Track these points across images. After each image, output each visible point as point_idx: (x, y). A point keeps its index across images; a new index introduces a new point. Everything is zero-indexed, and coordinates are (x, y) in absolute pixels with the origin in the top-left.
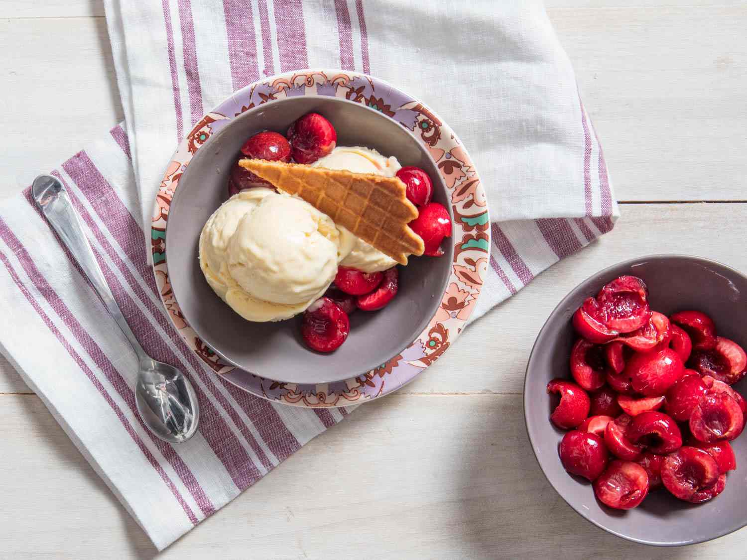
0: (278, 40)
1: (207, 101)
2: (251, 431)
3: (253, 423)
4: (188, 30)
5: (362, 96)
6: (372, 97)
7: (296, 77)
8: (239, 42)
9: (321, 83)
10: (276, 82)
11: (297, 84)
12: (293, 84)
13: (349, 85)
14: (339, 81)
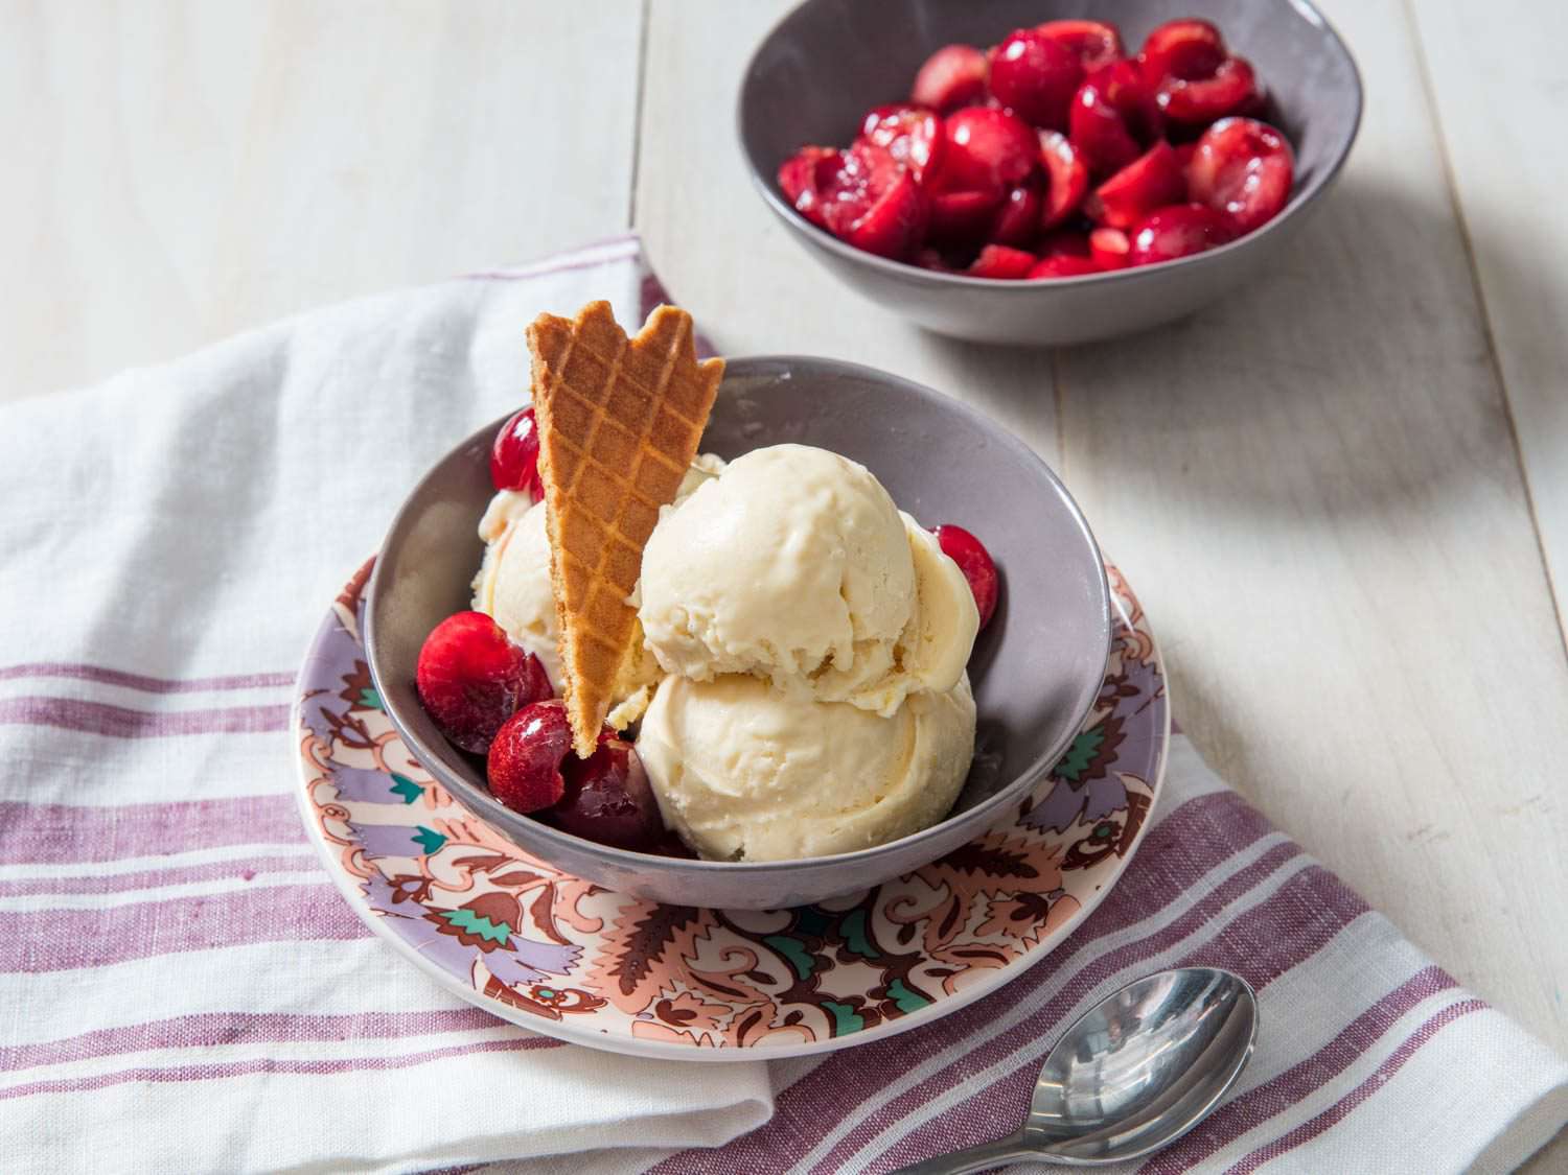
0: (168, 854)
1: (312, 1003)
2: (1206, 894)
3: (1186, 889)
4: (107, 1041)
5: (346, 716)
6: (344, 695)
7: (329, 834)
8: (157, 933)
9: (334, 791)
10: (354, 872)
11: (348, 834)
12: (351, 843)
13: (324, 738)
14: (319, 756)
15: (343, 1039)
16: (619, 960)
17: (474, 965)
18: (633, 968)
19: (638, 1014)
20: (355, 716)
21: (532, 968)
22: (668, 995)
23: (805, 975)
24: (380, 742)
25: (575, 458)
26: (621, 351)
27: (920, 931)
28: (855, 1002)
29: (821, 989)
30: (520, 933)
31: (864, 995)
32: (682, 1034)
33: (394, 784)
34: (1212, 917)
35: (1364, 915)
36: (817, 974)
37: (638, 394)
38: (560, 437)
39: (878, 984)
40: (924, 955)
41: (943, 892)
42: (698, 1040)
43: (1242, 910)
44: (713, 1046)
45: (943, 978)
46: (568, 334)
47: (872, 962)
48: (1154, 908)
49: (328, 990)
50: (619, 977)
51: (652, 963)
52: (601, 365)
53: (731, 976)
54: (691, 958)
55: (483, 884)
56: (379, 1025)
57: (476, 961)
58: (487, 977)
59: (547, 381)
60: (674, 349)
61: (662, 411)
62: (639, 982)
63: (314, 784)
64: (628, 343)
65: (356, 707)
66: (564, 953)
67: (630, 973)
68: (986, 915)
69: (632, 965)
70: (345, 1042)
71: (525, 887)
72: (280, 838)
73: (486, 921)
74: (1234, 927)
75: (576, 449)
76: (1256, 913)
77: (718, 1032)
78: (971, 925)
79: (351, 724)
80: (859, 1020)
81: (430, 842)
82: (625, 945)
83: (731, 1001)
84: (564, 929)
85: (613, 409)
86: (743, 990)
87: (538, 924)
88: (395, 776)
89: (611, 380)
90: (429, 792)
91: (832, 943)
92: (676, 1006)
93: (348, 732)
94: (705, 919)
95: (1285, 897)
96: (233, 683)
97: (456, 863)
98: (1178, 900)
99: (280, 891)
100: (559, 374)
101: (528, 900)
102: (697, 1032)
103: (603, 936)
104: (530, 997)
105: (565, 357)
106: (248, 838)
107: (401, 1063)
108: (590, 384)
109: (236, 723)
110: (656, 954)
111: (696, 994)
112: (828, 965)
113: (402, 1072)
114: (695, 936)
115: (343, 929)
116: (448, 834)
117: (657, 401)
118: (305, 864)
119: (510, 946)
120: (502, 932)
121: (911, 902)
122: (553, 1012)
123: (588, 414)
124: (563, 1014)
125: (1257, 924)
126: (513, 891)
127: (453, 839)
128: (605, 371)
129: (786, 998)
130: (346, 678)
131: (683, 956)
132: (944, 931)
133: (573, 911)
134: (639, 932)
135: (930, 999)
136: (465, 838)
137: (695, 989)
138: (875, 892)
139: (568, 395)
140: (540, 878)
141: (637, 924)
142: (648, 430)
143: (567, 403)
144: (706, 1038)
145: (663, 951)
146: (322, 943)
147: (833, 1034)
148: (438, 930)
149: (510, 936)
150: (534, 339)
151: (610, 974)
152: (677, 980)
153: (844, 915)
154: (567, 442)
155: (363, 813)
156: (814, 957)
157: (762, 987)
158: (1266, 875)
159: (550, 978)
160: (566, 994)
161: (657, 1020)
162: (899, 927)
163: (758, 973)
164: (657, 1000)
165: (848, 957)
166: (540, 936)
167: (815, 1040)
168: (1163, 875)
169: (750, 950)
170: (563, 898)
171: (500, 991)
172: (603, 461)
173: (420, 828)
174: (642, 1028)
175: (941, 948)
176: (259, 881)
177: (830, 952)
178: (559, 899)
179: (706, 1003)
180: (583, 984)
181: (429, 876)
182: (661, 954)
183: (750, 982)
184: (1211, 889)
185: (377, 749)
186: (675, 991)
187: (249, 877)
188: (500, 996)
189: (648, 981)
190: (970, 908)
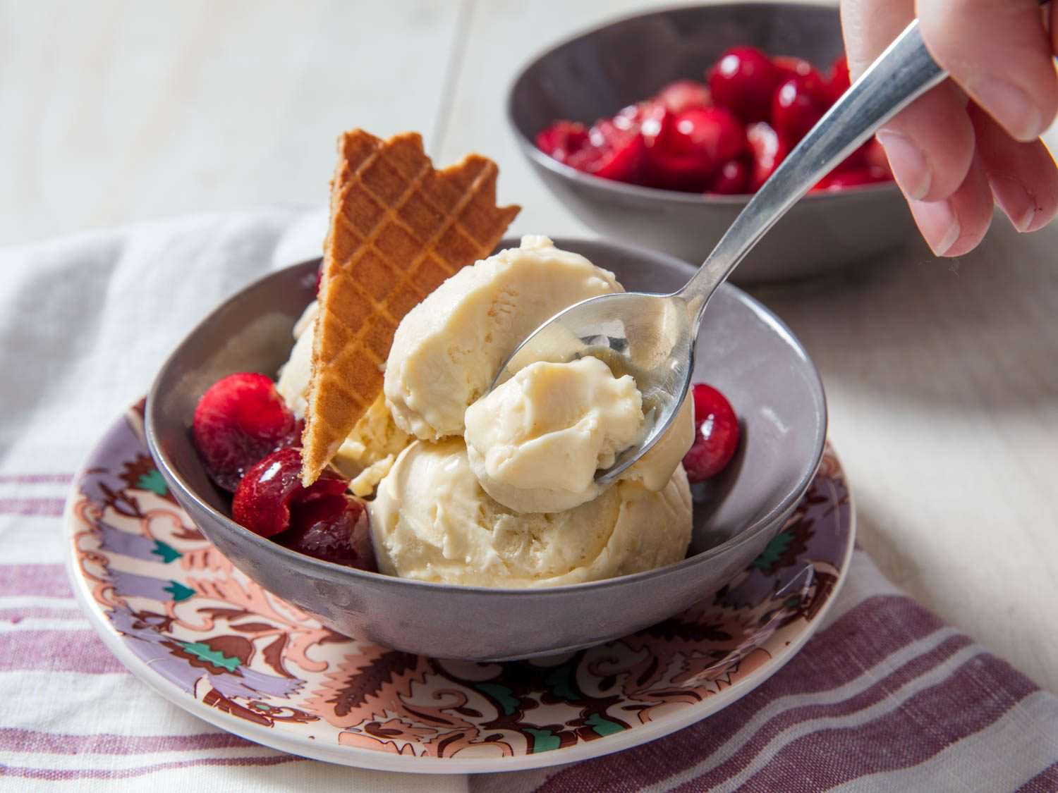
1: (52, 723)
5: (121, 492)
6: (123, 477)
7: (87, 572)
9: (98, 543)
10: (102, 601)
11: (104, 575)
12: (104, 581)
13: (97, 504)
14: (91, 517)
15: (75, 753)
16: (338, 693)
17: (198, 680)
18: (350, 700)
19: (347, 728)
20: (131, 494)
21: (254, 690)
22: (378, 719)
23: (509, 710)
24: (150, 516)
25: (358, 242)
26: (423, 173)
27: (620, 680)
28: (554, 730)
29: (523, 721)
30: (250, 665)
31: (564, 724)
32: (386, 743)
33: (154, 547)
34: (892, 692)
35: (1035, 694)
36: (521, 711)
37: (433, 211)
38: (346, 221)
39: (578, 717)
40: (622, 697)
41: (645, 653)
42: (400, 749)
43: (920, 688)
44: (414, 754)
45: (639, 711)
46: (374, 147)
47: (572, 703)
48: (838, 682)
49: (70, 713)
50: (335, 705)
51: (368, 697)
52: (401, 179)
53: (441, 710)
54: (405, 696)
55: (222, 628)
56: (112, 744)
57: (201, 678)
58: (209, 689)
59: (345, 176)
60: (476, 184)
61: (452, 228)
62: (353, 709)
63: (80, 535)
64: (432, 171)
65: (133, 486)
66: (288, 683)
67: (345, 702)
68: (682, 668)
69: (350, 698)
70: (75, 756)
71: (260, 634)
72: (51, 594)
73: (219, 654)
74: (913, 701)
75: (360, 235)
76: (933, 691)
77: (420, 744)
78: (667, 676)
79: (125, 498)
80: (557, 740)
81: (180, 593)
82: (346, 683)
83: (439, 726)
84: (290, 666)
85: (404, 213)
86: (450, 720)
87: (267, 660)
88: (158, 543)
89: (408, 193)
90: (187, 557)
91: (537, 690)
92: (383, 727)
93: (121, 504)
94: (422, 666)
95: (961, 677)
96: (34, 479)
97: (201, 610)
98: (860, 679)
99: (40, 634)
100: (358, 173)
101: (262, 642)
102: (400, 743)
103: (325, 675)
104: (247, 707)
105: (367, 162)
106: (23, 592)
107: (124, 775)
108: (388, 191)
109: (31, 508)
110: (374, 691)
111: (404, 720)
112: (532, 705)
113: (125, 781)
114: (411, 680)
115: (93, 665)
116: (197, 588)
117: (449, 220)
118: (68, 615)
119: (237, 673)
120: (232, 664)
121: (612, 661)
122: (266, 719)
123: (379, 212)
124: (275, 722)
125: (935, 699)
126: (249, 636)
127: (201, 593)
128: (403, 184)
129: (489, 726)
130: (128, 465)
131: (398, 694)
132: (641, 682)
133: (302, 655)
134: (360, 675)
135: (626, 726)
136: (212, 592)
137: (405, 717)
138: (581, 654)
139: (363, 193)
140: (276, 629)
141: (359, 669)
142: (435, 238)
143: (361, 201)
144: (408, 748)
145: (381, 689)
146: (71, 676)
147: (531, 750)
148: (172, 653)
149: (240, 667)
150: (342, 144)
151: (328, 702)
152: (390, 710)
153: (550, 671)
154: (352, 227)
155: (120, 562)
156: (520, 699)
157: (468, 719)
158: (942, 660)
159: (269, 698)
160: (282, 710)
161: (364, 733)
162: (600, 679)
163: (467, 709)
164: (366, 722)
165: (550, 699)
166: (269, 670)
167: (513, 755)
168: (847, 657)
169: (462, 693)
170: (295, 645)
171: (218, 701)
172: (386, 252)
173: (174, 583)
174: (348, 737)
175: (639, 693)
176: (25, 625)
177: (535, 696)
178: (291, 645)
179: (413, 726)
180: (300, 706)
181: (172, 616)
182: (378, 692)
183: (456, 715)
184: (892, 670)
185: (145, 521)
186: (386, 717)
187: (16, 621)
188: (218, 704)
189: (362, 709)
190: (668, 665)
